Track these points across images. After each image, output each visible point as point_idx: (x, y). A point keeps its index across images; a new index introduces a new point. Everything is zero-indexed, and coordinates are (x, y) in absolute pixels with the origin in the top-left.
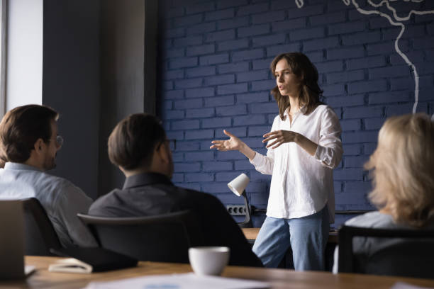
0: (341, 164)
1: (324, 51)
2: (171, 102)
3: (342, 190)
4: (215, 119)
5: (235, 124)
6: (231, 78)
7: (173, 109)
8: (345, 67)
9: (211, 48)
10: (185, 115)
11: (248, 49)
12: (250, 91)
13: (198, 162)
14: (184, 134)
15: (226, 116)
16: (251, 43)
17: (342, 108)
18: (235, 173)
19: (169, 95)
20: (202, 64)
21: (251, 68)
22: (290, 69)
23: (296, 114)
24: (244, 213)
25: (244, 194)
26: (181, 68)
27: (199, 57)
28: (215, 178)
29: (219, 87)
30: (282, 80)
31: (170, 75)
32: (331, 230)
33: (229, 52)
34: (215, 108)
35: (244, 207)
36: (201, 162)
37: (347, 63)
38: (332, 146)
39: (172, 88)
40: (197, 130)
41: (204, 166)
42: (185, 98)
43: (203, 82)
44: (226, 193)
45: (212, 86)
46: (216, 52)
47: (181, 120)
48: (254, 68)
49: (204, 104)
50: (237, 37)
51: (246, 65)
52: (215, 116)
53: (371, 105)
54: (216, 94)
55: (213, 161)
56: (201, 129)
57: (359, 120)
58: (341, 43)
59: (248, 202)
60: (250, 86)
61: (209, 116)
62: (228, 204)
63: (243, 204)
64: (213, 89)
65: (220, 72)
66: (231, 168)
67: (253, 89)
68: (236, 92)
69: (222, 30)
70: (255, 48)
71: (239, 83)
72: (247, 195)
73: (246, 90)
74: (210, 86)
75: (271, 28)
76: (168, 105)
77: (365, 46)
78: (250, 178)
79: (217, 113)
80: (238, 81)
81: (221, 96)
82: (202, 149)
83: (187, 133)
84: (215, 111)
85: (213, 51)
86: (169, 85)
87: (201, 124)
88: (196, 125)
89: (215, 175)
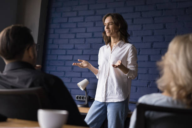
0: (137, 78)
1: (133, 20)
2: (52, 40)
3: (136, 91)
4: (74, 50)
5: (84, 54)
6: (84, 30)
7: (53, 43)
8: (142, 28)
9: (75, 14)
10: (59, 47)
11: (94, 15)
12: (93, 37)
13: (63, 71)
14: (57, 57)
15: (80, 49)
16: (95, 12)
17: (139, 49)
18: (81, 79)
19: (51, 36)
20: (69, 21)
21: (95, 25)
22: (113, 22)
23: (115, 46)
24: (84, 100)
25: (85, 89)
26: (59, 23)
27: (68, 18)
28: (71, 80)
29: (77, 34)
30: (108, 28)
31: (53, 26)
32: (129, 111)
33: (84, 16)
34: (74, 44)
35: (85, 96)
36: (64, 72)
37: (144, 26)
39: (53, 33)
40: (64, 55)
41: (66, 74)
42: (59, 38)
43: (69, 31)
44: (76, 89)
45: (74, 33)
46: (78, 16)
47: (57, 49)
48: (96, 25)
49: (69, 42)
50: (88, 9)
51: (92, 24)
52: (74, 48)
53: (155, 48)
54: (75, 38)
55: (71, 72)
56: (66, 55)
57: (148, 56)
58: (141, 16)
59: (87, 94)
60: (93, 35)
61: (71, 48)
62: (77, 94)
63: (85, 95)
64: (74, 35)
65: (79, 26)
66: (80, 76)
67: (95, 36)
68: (86, 37)
69: (81, 5)
70: (97, 15)
71: (87, 32)
72: (87, 90)
73: (91, 37)
74: (72, 33)
75: (106, 6)
76: (50, 41)
77: (153, 18)
78: (89, 82)
79: (75, 47)
80: (87, 31)
81: (78, 38)
82: (66, 65)
83: (59, 56)
84: (74, 46)
85: (76, 15)
86: (52, 31)
87: (66, 52)
88: (64, 52)
89: (71, 79)
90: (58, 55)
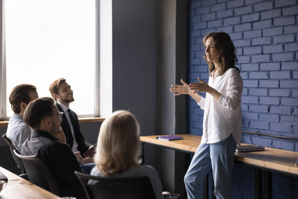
2: (194, 53)
3: (279, 121)
8: (283, 31)
10: (200, 62)
11: (232, 17)
16: (234, 13)
19: (193, 48)
20: (209, 27)
26: (199, 30)
27: (207, 22)
33: (222, 19)
38: (231, 96)
42: (200, 50)
48: (235, 31)
50: (226, 8)
58: (282, 14)
70: (236, 16)
75: (244, 2)
77: (295, 16)
85: (214, 18)
86: (193, 41)
90: (200, 73)
